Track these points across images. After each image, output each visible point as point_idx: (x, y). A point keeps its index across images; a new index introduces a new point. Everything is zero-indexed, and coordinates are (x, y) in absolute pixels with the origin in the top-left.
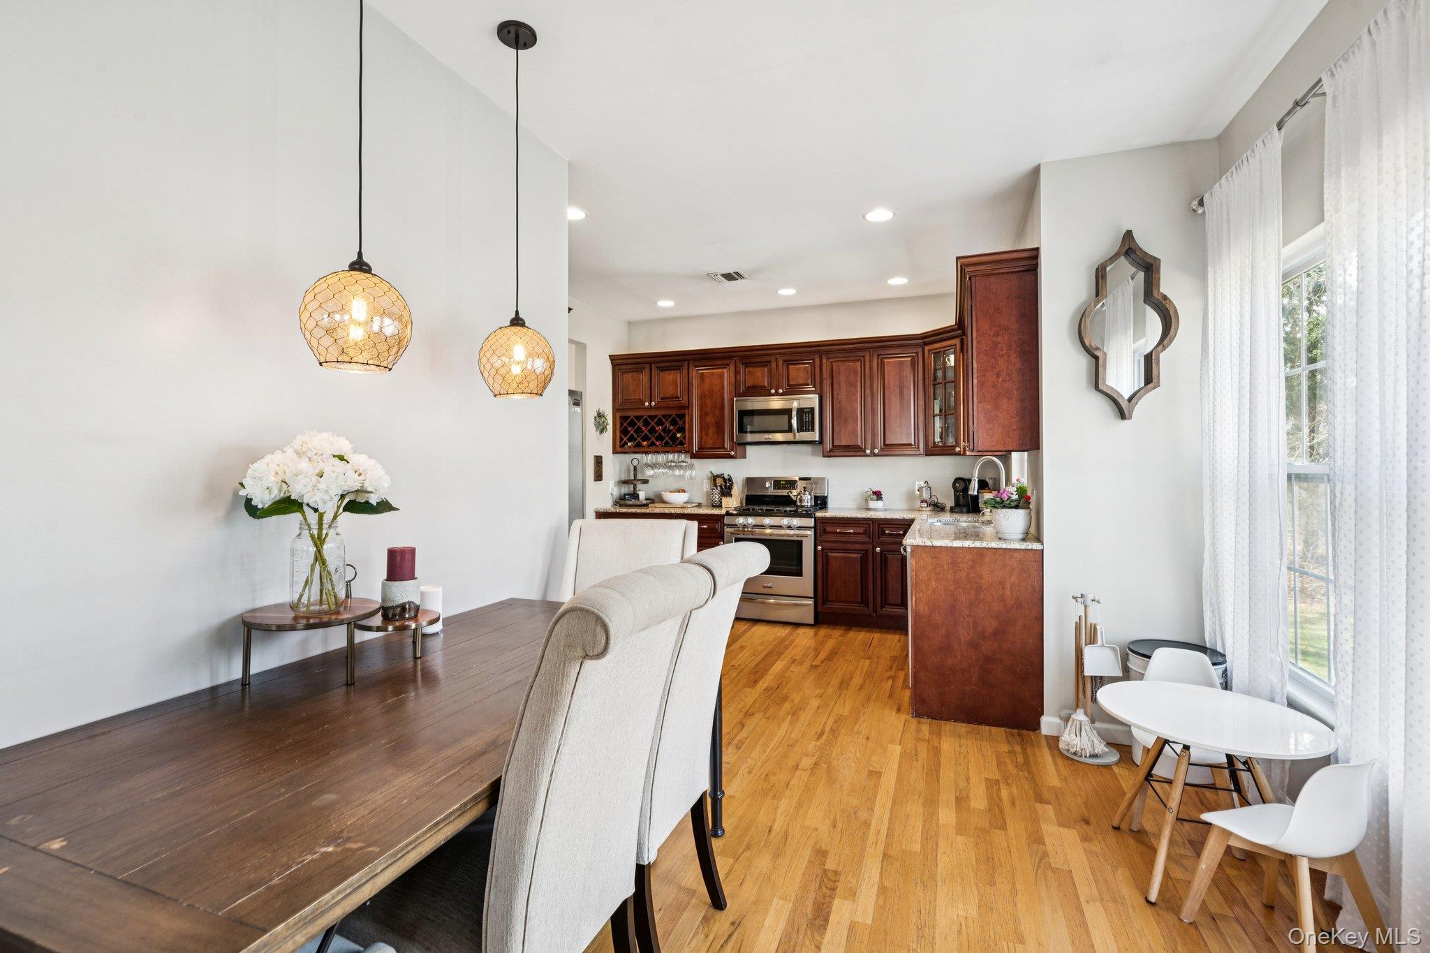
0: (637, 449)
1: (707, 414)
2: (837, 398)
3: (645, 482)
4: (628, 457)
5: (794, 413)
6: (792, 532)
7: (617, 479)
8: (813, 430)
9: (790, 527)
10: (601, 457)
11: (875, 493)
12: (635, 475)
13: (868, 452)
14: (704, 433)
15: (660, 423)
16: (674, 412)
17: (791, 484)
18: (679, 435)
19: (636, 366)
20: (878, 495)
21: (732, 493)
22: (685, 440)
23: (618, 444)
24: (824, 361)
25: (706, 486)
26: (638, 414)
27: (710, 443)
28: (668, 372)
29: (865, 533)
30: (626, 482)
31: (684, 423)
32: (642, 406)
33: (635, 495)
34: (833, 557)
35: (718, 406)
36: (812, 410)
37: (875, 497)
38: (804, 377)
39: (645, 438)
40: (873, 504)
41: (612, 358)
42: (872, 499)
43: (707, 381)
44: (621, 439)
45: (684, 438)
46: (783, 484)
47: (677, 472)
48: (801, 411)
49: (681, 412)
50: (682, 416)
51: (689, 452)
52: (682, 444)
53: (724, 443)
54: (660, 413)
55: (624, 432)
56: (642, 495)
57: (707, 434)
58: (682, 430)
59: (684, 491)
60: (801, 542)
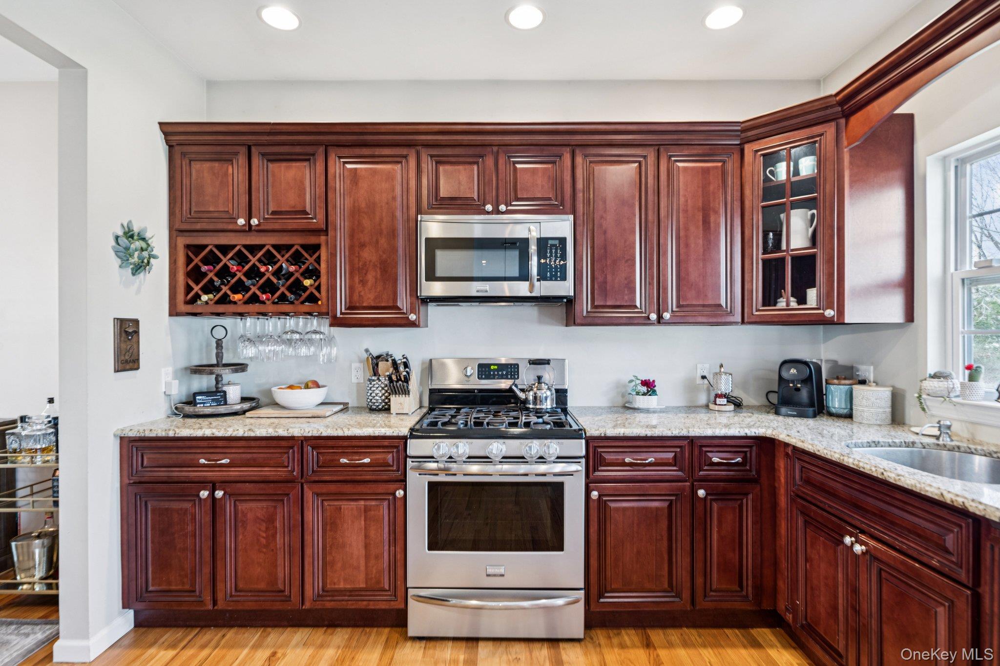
0: (221, 308)
1: (363, 246)
2: (601, 226)
3: (240, 367)
4: (207, 323)
5: (533, 248)
6: (542, 468)
7: (183, 363)
8: (564, 278)
9: (541, 459)
10: (136, 322)
11: (645, 383)
12: (219, 356)
13: (653, 316)
14: (357, 279)
15: (269, 259)
16: (297, 241)
17: (510, 370)
18: (307, 283)
19: (219, 149)
20: (649, 385)
21: (410, 387)
22: (319, 291)
23: (181, 297)
24: (579, 160)
25: (358, 374)
26: (224, 240)
27: (369, 298)
28: (284, 164)
29: (675, 462)
30: (198, 370)
31: (318, 260)
32: (231, 227)
33: (218, 394)
34: (617, 509)
35: (385, 232)
36: (563, 241)
37: (644, 389)
38: (543, 186)
39: (239, 287)
40: (642, 402)
41: (169, 130)
42: (638, 394)
43: (364, 185)
44: (189, 289)
45: (318, 289)
46: (494, 370)
47: (304, 351)
48: (542, 243)
49: (312, 240)
50: (314, 249)
51: (327, 314)
52: (313, 299)
53: (395, 299)
54: (269, 241)
55: (195, 274)
56: (234, 394)
57: (363, 282)
58: (314, 273)
59: (317, 385)
60: (561, 485)
